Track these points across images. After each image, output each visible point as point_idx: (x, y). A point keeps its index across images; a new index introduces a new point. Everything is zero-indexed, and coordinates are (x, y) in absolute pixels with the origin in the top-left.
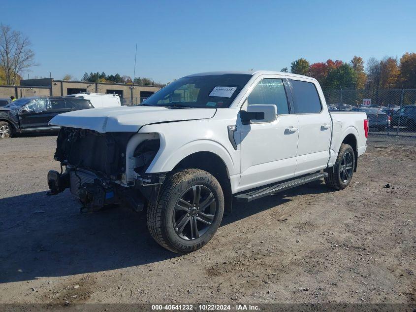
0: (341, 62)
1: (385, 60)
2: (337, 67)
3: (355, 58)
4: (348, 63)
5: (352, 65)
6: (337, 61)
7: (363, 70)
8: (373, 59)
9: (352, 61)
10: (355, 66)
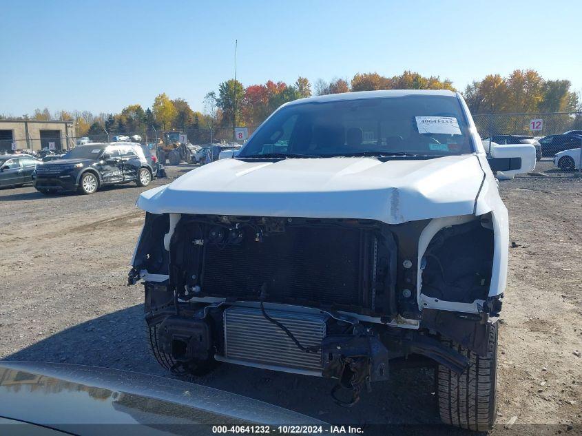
0: (284, 84)
1: (335, 82)
2: (280, 91)
3: (300, 80)
4: (293, 86)
5: (297, 88)
6: (279, 84)
7: (310, 95)
8: (320, 81)
9: (297, 83)
10: (301, 89)
